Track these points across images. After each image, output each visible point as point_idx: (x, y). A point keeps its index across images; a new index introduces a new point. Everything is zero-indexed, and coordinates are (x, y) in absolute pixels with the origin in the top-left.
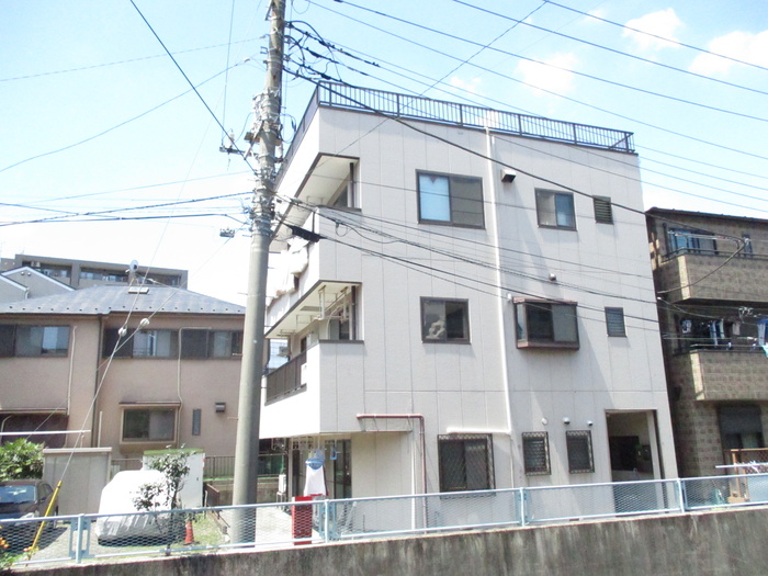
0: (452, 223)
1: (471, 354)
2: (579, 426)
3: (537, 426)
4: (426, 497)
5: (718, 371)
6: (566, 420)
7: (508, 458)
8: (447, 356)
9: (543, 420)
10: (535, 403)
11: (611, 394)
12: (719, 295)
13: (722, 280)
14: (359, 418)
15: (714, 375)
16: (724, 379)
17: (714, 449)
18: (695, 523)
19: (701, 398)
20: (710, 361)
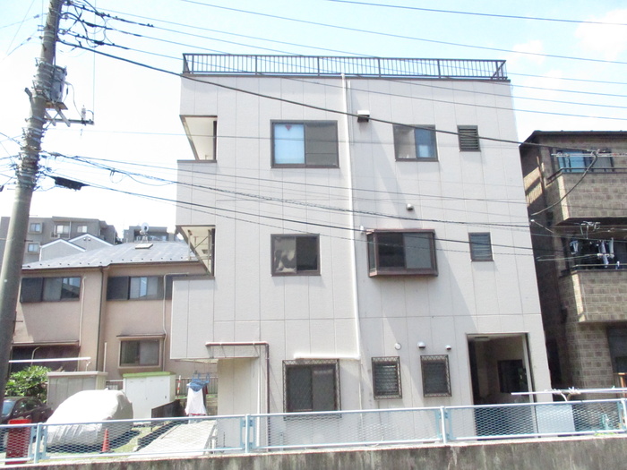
0: (306, 166)
1: (321, 284)
2: (436, 351)
3: (388, 351)
4: (269, 418)
5: (602, 291)
6: (421, 344)
7: (356, 383)
8: (298, 286)
9: (397, 346)
10: (387, 329)
11: (474, 318)
12: (604, 213)
13: (609, 198)
14: (209, 346)
15: (596, 296)
16: (611, 300)
17: (603, 372)
18: (455, 455)
19: (582, 319)
20: (593, 281)
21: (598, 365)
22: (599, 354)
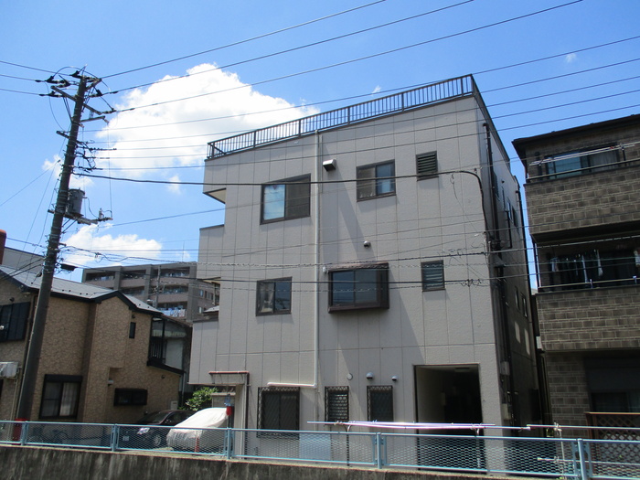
0: (286, 218)
1: (291, 321)
2: (383, 381)
5: (564, 316)
6: (369, 375)
8: (273, 324)
10: (342, 359)
11: (422, 349)
14: (211, 374)
15: (558, 321)
20: (555, 305)
21: (572, 401)
22: (573, 389)
